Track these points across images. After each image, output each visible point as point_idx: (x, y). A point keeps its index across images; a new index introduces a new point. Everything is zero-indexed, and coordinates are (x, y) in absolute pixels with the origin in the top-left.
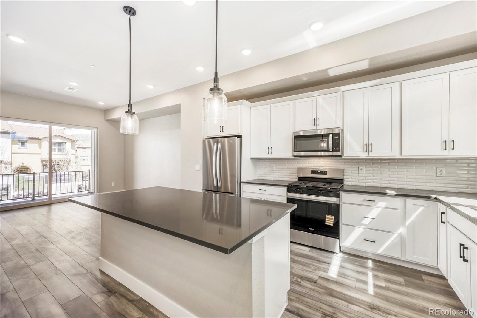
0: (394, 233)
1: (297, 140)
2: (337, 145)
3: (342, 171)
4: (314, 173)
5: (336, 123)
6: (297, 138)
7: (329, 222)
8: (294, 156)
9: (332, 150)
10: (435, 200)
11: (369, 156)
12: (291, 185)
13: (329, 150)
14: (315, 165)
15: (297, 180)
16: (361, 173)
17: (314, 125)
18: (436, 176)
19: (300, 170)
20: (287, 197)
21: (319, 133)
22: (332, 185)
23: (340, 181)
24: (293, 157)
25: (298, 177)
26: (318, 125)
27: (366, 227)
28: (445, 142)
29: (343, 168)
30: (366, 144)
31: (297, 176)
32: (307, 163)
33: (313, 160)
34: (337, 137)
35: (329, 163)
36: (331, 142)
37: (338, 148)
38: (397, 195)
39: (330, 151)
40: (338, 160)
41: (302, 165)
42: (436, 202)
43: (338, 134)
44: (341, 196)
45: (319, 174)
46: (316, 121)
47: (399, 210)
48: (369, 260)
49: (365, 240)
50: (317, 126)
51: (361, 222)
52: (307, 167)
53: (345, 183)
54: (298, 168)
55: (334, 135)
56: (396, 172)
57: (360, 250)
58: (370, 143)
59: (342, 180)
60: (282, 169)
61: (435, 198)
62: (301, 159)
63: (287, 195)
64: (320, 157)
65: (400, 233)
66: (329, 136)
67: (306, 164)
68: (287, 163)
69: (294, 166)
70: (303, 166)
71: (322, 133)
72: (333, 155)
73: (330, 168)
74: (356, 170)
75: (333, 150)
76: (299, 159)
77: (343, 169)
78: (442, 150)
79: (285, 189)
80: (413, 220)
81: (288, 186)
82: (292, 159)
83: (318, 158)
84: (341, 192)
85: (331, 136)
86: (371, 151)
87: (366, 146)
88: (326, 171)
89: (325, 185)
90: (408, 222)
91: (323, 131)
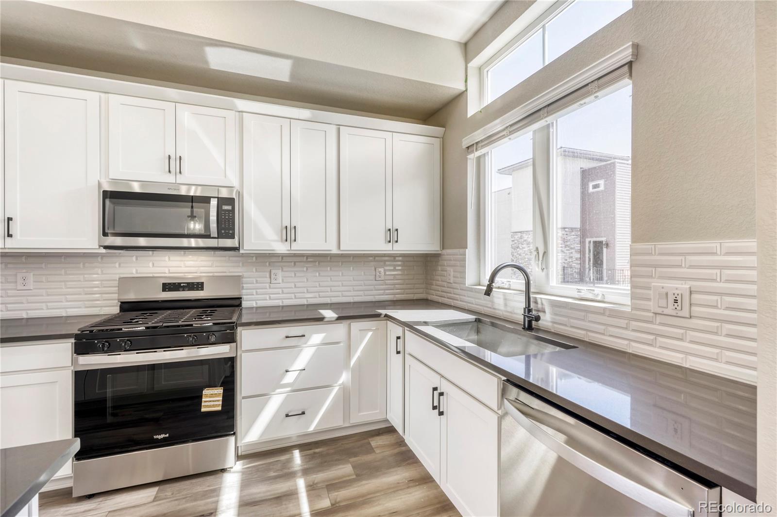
0: (336, 385)
1: (114, 203)
2: (229, 225)
3: (237, 280)
4: (170, 290)
5: (225, 177)
6: (112, 197)
7: (212, 403)
8: (106, 247)
9: (217, 236)
10: (386, 318)
11: (291, 250)
12: (91, 331)
13: (210, 235)
14: (172, 270)
15: (118, 311)
16: (275, 282)
17: (170, 171)
18: (376, 280)
19: (124, 282)
20: (72, 368)
21: (183, 191)
22: (216, 313)
23: (234, 303)
24: (103, 251)
25: (122, 302)
26: (180, 172)
27: (289, 389)
28: (389, 232)
29: (240, 274)
30: (286, 227)
31: (118, 300)
32: (151, 265)
33: (167, 258)
34: (229, 208)
35: (210, 263)
36: (215, 218)
37: (231, 232)
38: (340, 318)
39: (212, 236)
40: (230, 257)
41: (134, 271)
42: (386, 321)
43: (230, 201)
44: (238, 338)
45: (184, 290)
46: (175, 163)
47: (342, 344)
48: (294, 451)
49: (287, 416)
50: (178, 175)
51: (281, 381)
52: (151, 275)
53: (244, 304)
54: (119, 278)
55: (222, 201)
56: (328, 276)
57: (279, 438)
58: (293, 226)
59: (239, 299)
60: (63, 283)
61: (386, 316)
62: (133, 256)
63: (74, 362)
64: (187, 252)
65: (343, 382)
66: (209, 202)
67: (149, 267)
68: (81, 265)
69: (105, 274)
70: (137, 273)
71: (192, 194)
72: (219, 246)
73: (211, 274)
74: (266, 277)
75: (220, 236)
76: (124, 256)
77: (240, 276)
78: (386, 243)
79: (68, 345)
80: (359, 356)
81: (77, 337)
82: (102, 256)
83: (182, 252)
84: (239, 329)
85: (214, 202)
86: (295, 241)
87: (285, 229)
88: (203, 283)
89: (199, 317)
90: (353, 362)
91: (193, 188)
